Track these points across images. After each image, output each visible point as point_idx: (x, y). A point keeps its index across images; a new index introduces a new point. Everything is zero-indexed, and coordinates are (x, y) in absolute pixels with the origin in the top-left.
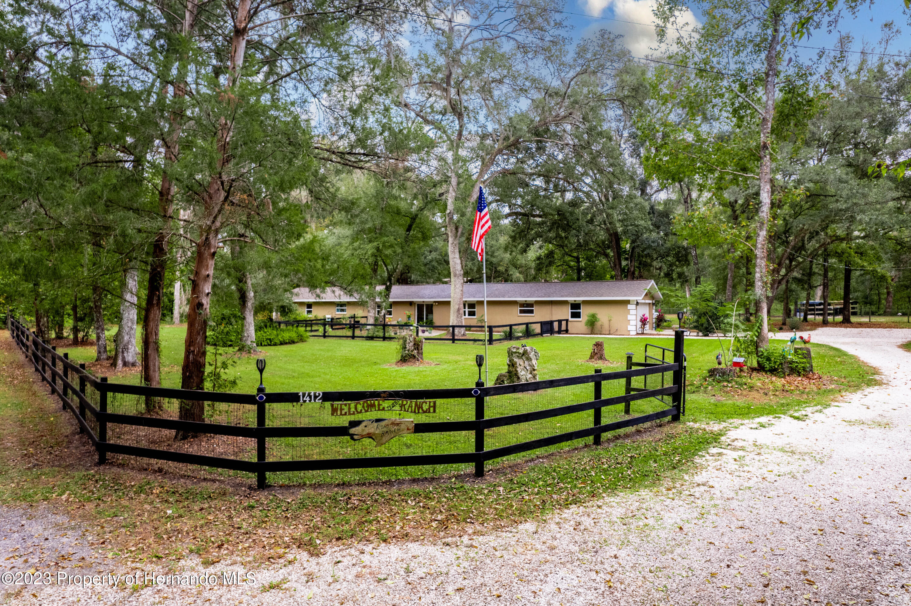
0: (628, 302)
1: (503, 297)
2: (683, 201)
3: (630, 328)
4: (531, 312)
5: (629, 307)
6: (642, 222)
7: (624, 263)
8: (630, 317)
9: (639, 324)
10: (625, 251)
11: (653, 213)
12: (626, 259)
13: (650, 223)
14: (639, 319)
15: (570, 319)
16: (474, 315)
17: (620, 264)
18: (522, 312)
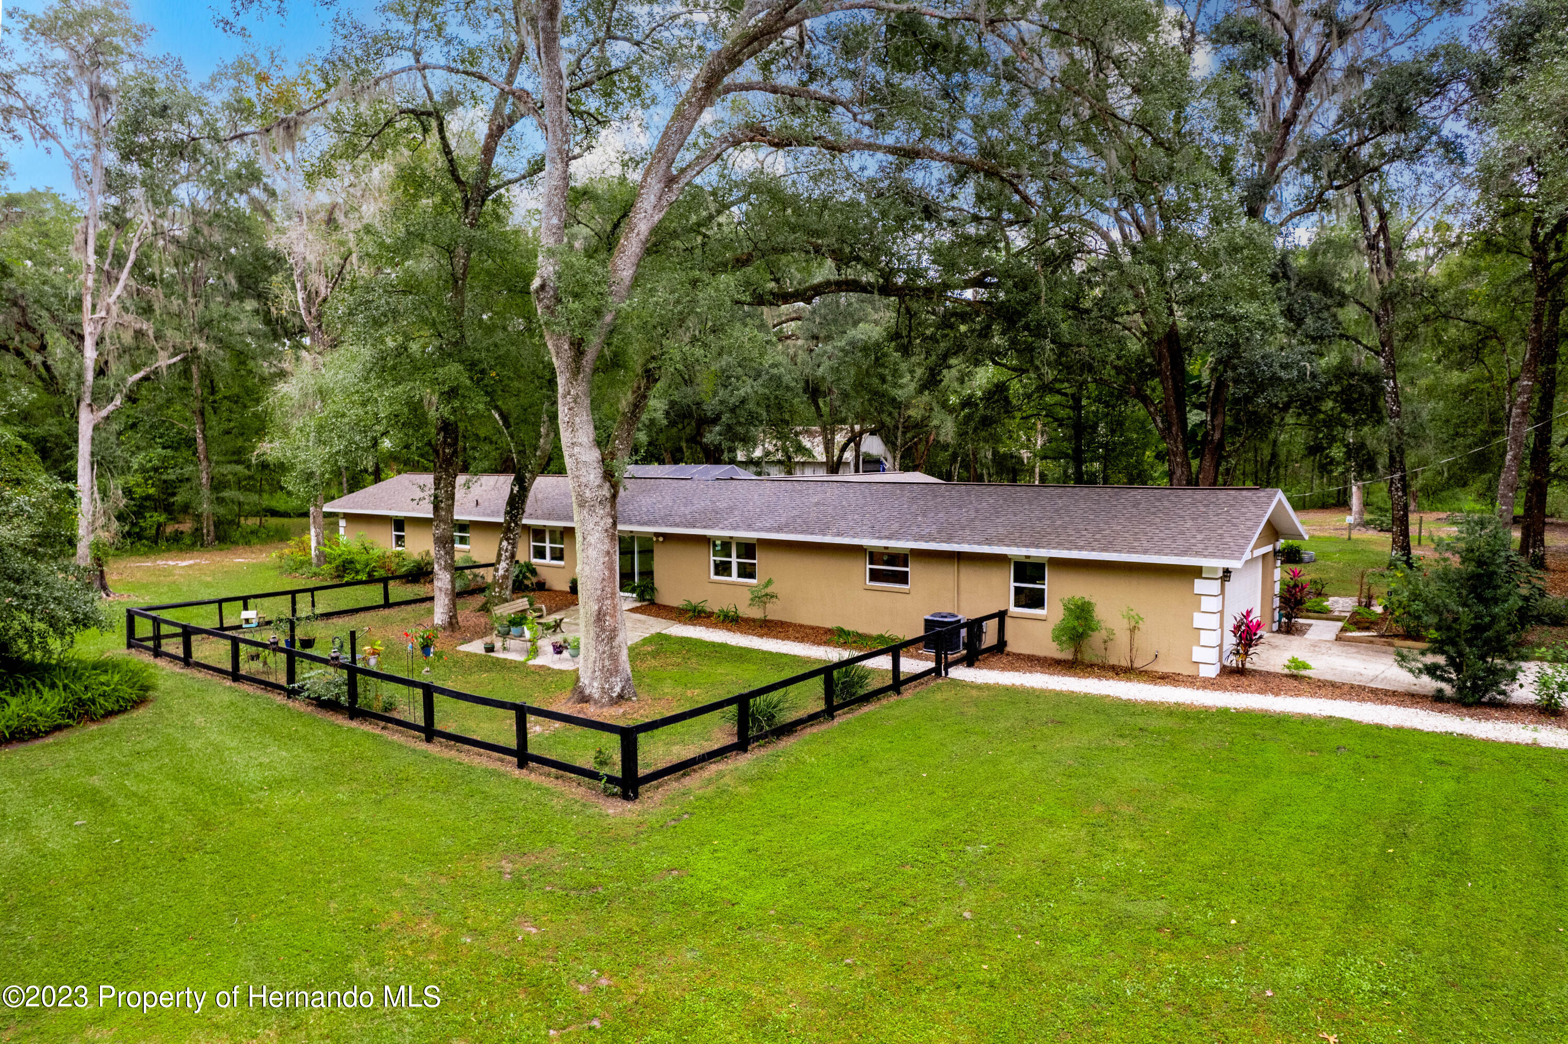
0: (1196, 572)
1: (823, 533)
2: (1363, 244)
3: (1198, 654)
4: (903, 578)
5: (1200, 586)
6: (1251, 308)
7: (1194, 417)
8: (1199, 620)
9: (1231, 641)
10: (1198, 387)
11: (1286, 276)
12: (1202, 407)
13: (1275, 309)
14: (1230, 624)
15: (1013, 610)
16: (752, 576)
17: (1183, 421)
18: (875, 576)
